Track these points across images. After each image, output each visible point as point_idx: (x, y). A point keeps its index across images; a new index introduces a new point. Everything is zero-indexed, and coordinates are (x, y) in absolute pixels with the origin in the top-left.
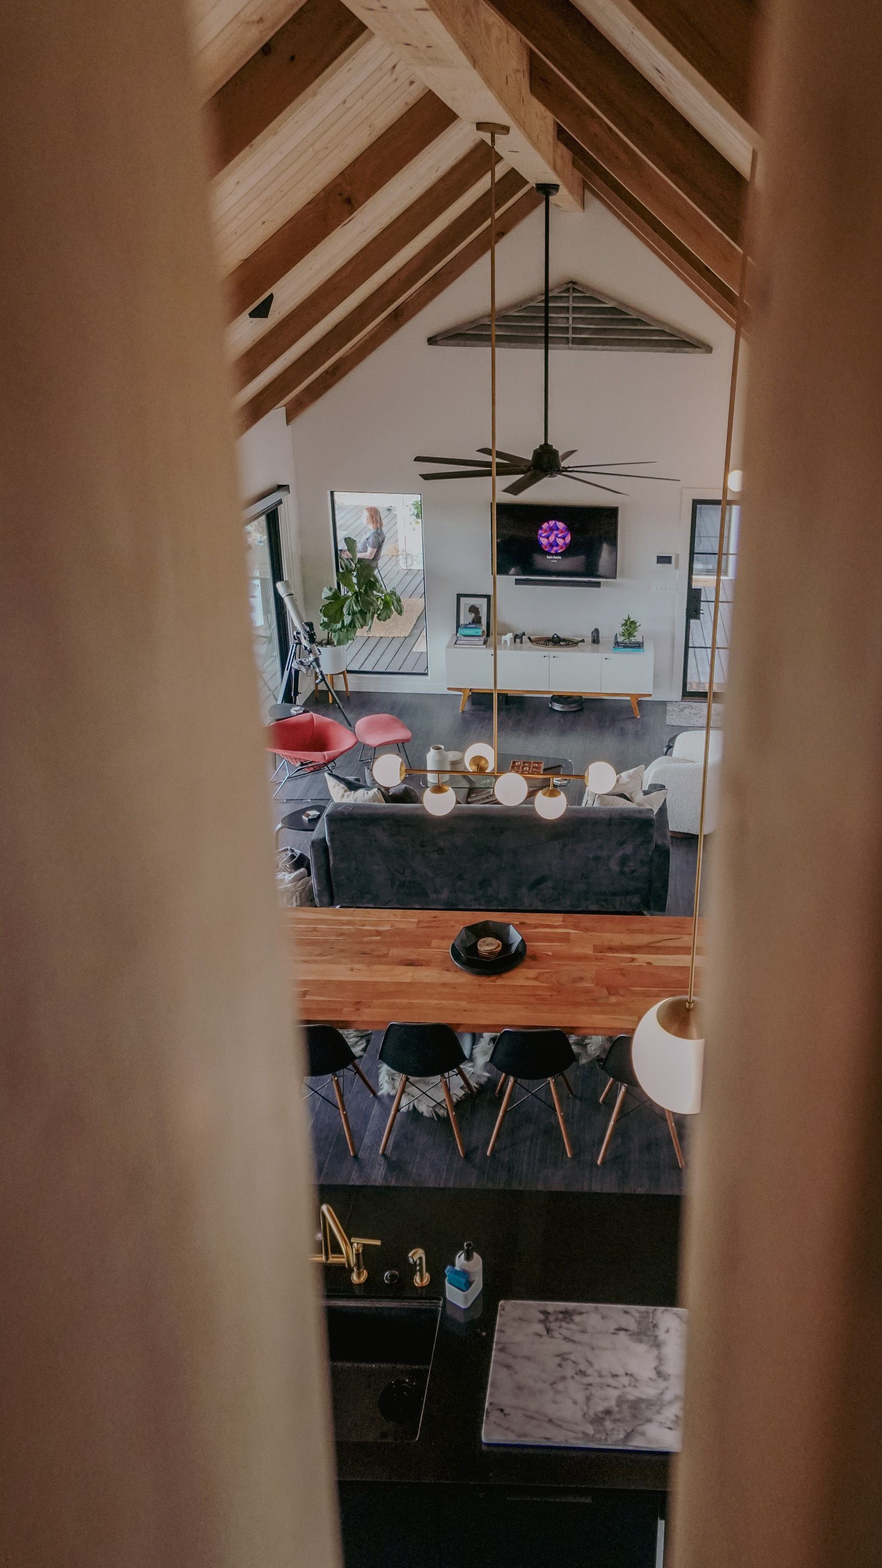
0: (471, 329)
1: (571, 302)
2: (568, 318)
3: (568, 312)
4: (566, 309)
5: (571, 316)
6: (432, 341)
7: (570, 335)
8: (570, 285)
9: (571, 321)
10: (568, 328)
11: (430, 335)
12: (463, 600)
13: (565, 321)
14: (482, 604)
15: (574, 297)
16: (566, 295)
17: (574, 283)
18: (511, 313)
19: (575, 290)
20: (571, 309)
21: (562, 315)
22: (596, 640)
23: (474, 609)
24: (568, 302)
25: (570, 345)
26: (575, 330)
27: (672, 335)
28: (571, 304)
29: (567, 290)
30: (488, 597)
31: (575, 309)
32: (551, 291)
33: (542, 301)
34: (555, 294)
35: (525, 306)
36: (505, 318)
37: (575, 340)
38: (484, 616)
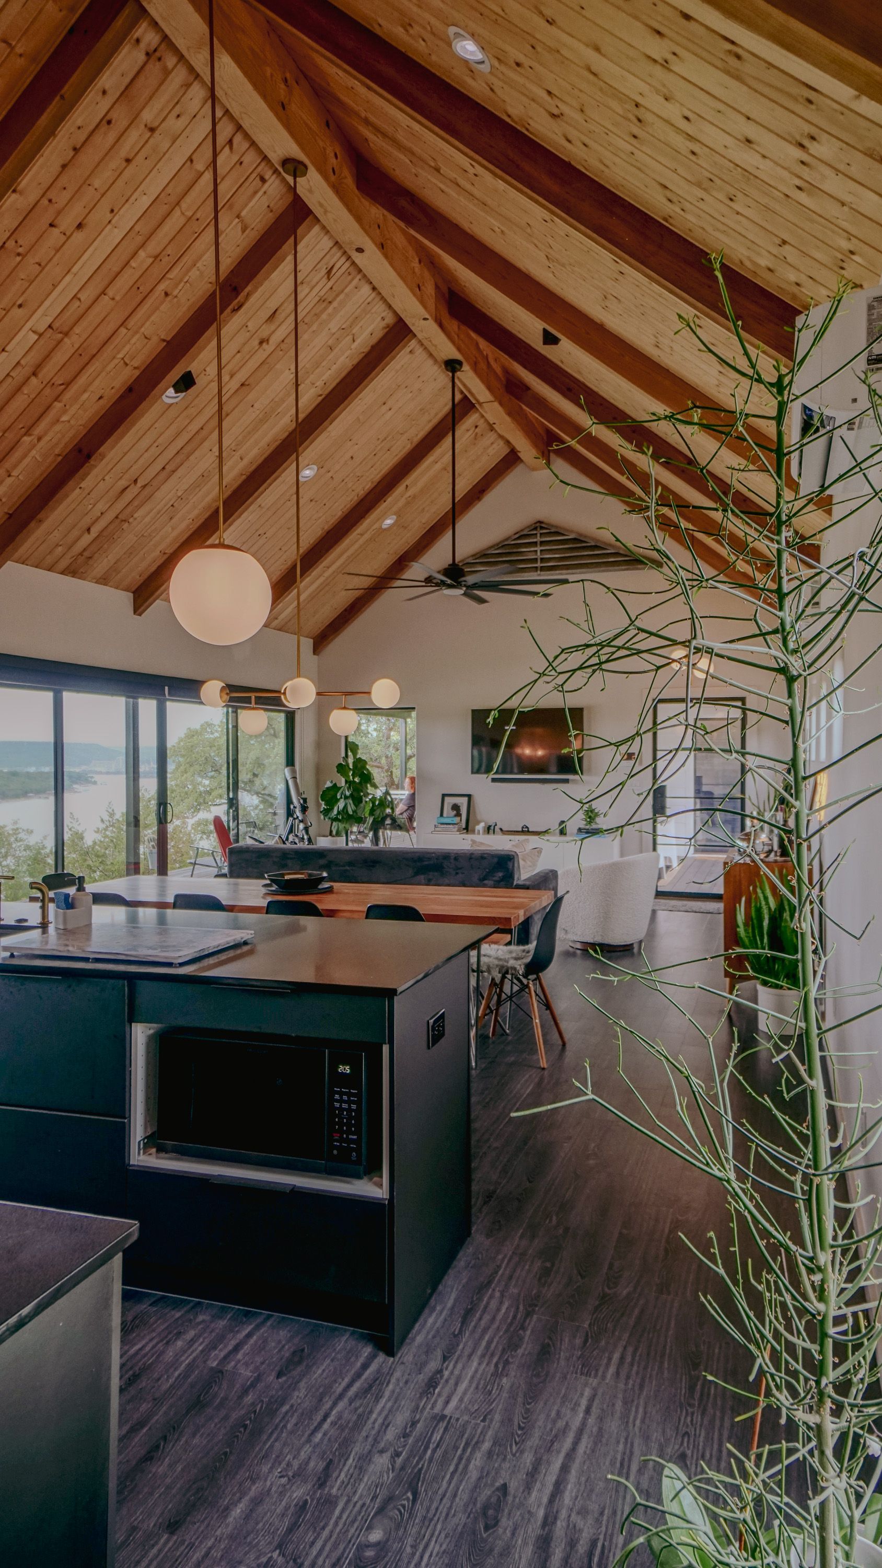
2: (536, 551)
4: (535, 544)
5: (539, 549)
7: (539, 564)
8: (537, 524)
9: (539, 553)
10: (536, 559)
12: (447, 799)
13: (533, 553)
14: (463, 802)
15: (541, 534)
16: (535, 532)
17: (540, 522)
18: (489, 552)
19: (542, 528)
21: (532, 549)
22: (562, 832)
24: (536, 538)
25: (539, 572)
26: (542, 560)
27: (626, 556)
28: (538, 539)
29: (535, 529)
30: (469, 796)
31: (542, 543)
32: (522, 530)
33: (515, 539)
34: (525, 532)
35: (501, 545)
36: (485, 555)
37: (543, 568)
38: (464, 813)
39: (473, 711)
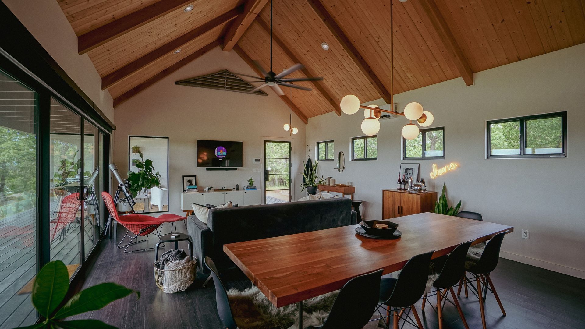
0: (191, 80)
1: (226, 76)
2: (225, 81)
3: (225, 79)
6: (176, 83)
8: (226, 71)
11: (176, 81)
13: (223, 81)
14: (193, 179)
16: (225, 73)
18: (206, 77)
20: (227, 78)
22: (237, 189)
26: (227, 85)
34: (221, 73)
35: (210, 75)
36: (203, 78)
37: (227, 88)
38: (194, 184)
39: (198, 141)
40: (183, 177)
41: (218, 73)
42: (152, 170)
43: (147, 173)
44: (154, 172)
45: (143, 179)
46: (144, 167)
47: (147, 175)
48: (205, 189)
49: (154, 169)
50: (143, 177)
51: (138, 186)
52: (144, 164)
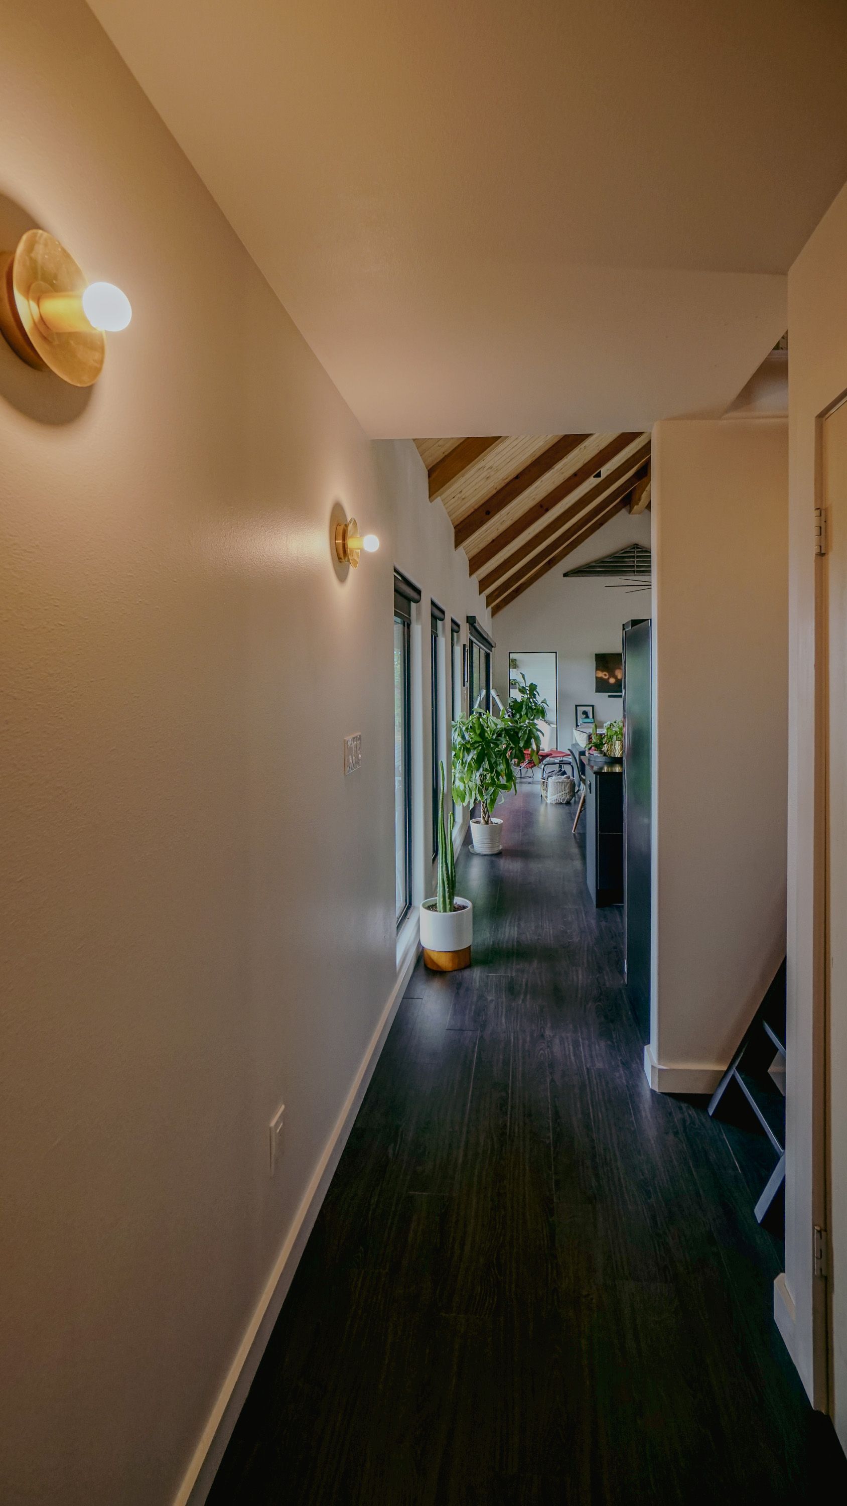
0: (586, 568)
1: (636, 553)
2: (634, 561)
3: (634, 558)
4: (633, 557)
5: (636, 560)
6: (565, 575)
7: (635, 569)
8: (636, 546)
9: (635, 563)
10: (634, 567)
11: (564, 572)
12: (579, 708)
13: (632, 562)
14: (589, 709)
15: (637, 551)
16: (633, 550)
17: (638, 545)
18: (607, 559)
19: (638, 548)
20: (635, 557)
21: (631, 560)
23: (585, 713)
24: (634, 553)
25: (636, 574)
26: (638, 566)
28: (636, 554)
29: (634, 548)
30: (593, 706)
31: (638, 557)
32: (626, 548)
33: (623, 553)
34: (627, 550)
35: (613, 555)
36: (603, 562)
37: (638, 571)
38: (591, 716)
39: (596, 655)
40: (576, 706)
41: (622, 552)
42: (537, 696)
43: (531, 700)
44: (539, 699)
45: (526, 708)
46: (528, 692)
47: (530, 702)
48: (605, 725)
49: (539, 695)
50: (527, 705)
51: (521, 716)
52: (528, 688)
